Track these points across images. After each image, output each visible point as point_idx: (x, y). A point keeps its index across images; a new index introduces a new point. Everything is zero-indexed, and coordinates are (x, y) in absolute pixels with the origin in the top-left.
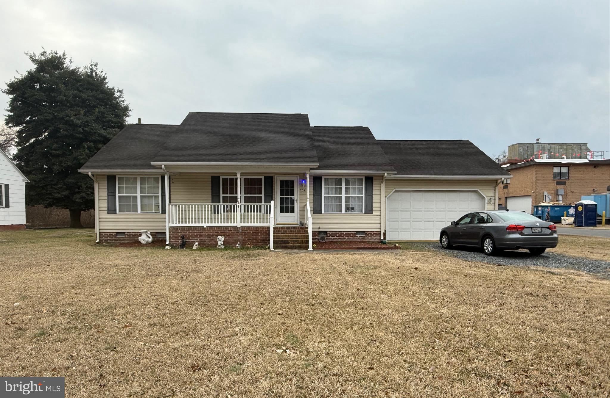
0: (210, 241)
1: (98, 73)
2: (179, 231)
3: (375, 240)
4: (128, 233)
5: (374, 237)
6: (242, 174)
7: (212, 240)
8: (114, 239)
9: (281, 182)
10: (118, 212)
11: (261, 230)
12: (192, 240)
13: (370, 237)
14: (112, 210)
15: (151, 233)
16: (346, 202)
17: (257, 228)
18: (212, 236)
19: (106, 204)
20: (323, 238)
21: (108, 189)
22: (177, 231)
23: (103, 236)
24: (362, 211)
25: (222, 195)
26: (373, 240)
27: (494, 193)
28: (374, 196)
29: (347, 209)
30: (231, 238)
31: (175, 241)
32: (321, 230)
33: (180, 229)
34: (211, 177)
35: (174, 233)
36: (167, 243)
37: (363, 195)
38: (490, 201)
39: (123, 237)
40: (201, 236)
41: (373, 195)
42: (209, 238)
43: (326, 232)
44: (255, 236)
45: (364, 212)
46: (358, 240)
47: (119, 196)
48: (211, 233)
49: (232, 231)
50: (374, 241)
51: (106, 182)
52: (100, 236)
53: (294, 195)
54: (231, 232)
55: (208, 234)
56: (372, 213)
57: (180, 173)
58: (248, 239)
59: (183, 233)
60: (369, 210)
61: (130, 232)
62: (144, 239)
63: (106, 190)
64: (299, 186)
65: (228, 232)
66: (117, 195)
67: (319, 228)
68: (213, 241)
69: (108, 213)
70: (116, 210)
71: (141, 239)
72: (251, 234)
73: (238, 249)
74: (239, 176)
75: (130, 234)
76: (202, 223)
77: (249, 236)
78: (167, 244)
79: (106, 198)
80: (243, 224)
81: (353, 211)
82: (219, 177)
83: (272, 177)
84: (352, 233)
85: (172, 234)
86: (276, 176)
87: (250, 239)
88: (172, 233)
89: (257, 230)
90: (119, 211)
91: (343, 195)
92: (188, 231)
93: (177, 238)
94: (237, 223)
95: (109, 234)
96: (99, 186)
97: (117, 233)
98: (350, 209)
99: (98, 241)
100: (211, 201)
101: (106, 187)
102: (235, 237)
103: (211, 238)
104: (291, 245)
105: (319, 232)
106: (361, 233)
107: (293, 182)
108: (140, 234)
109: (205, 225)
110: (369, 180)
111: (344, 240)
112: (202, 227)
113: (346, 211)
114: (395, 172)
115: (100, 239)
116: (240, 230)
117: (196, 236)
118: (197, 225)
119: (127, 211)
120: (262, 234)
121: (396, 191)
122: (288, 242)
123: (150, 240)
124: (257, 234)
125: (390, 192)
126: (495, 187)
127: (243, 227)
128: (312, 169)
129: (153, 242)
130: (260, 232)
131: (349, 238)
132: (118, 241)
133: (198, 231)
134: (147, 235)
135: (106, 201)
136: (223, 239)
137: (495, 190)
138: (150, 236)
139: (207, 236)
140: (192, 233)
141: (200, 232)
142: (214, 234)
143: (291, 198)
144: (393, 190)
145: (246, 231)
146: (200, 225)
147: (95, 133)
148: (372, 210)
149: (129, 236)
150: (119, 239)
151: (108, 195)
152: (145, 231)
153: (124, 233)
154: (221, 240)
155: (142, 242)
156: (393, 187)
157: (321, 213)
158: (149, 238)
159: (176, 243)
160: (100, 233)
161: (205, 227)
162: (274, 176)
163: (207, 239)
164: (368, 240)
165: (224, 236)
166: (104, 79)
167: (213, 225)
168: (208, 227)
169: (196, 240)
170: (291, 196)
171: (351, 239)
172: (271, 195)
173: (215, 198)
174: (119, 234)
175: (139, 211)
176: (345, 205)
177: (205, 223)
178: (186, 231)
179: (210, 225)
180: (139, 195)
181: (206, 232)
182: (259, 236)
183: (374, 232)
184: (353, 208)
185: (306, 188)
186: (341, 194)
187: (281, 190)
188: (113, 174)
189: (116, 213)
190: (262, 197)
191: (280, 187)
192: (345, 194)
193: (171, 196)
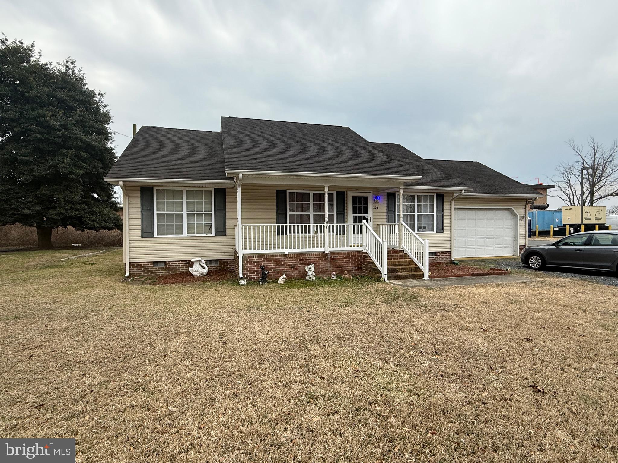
0: (293, 272)
1: (76, 71)
2: (256, 259)
3: (446, 260)
4: (169, 261)
5: (446, 257)
6: (330, 188)
7: (296, 269)
8: (150, 271)
9: (355, 198)
10: (155, 235)
11: (353, 256)
12: (272, 270)
13: (441, 258)
14: (147, 233)
15: (207, 261)
16: (418, 221)
17: (348, 253)
18: (296, 265)
19: (140, 224)
21: (142, 205)
22: (252, 260)
23: (135, 267)
24: (433, 231)
25: (288, 213)
26: (443, 261)
27: (524, 211)
28: (445, 214)
29: (419, 228)
30: (318, 266)
31: (249, 273)
33: (256, 258)
34: (275, 191)
35: (249, 262)
36: (241, 276)
37: (435, 213)
38: (521, 219)
39: (163, 268)
40: (283, 265)
41: (443, 213)
42: (293, 267)
44: (345, 262)
45: (435, 232)
46: (430, 261)
47: (157, 214)
48: (295, 260)
49: (319, 257)
51: (140, 195)
52: (130, 267)
53: (367, 214)
54: (319, 259)
55: (292, 263)
56: (443, 232)
58: (338, 267)
59: (260, 262)
60: (441, 230)
61: (173, 261)
62: (197, 270)
63: (140, 206)
64: (372, 203)
65: (314, 259)
66: (155, 212)
68: (297, 271)
69: (142, 237)
70: (153, 232)
71: (192, 270)
72: (342, 261)
74: (327, 190)
75: (172, 264)
76: (283, 248)
77: (339, 263)
78: (241, 278)
79: (140, 217)
80: (332, 249)
81: (425, 230)
82: (286, 191)
83: (344, 192)
85: (245, 265)
86: (348, 191)
87: (340, 267)
88: (246, 262)
89: (348, 256)
90: (158, 234)
91: (416, 213)
92: (266, 259)
93: (252, 269)
94: (324, 247)
95: (143, 265)
96: (129, 200)
98: (422, 228)
99: (127, 274)
100: (275, 220)
101: (140, 202)
102: (323, 265)
103: (294, 267)
106: (431, 254)
107: (366, 199)
108: (191, 264)
109: (287, 251)
110: (441, 197)
112: (284, 255)
113: (418, 231)
114: (472, 189)
115: (130, 272)
116: (329, 257)
117: (276, 265)
118: (277, 251)
119: (168, 234)
120: (354, 260)
123: (206, 271)
124: (347, 260)
126: (525, 206)
127: (332, 253)
128: (406, 184)
129: (209, 273)
130: (351, 258)
132: (156, 273)
133: (279, 258)
134: (200, 265)
135: (140, 220)
136: (313, 268)
137: (525, 208)
138: (205, 265)
139: (290, 265)
140: (271, 261)
141: (282, 261)
142: (298, 262)
143: (364, 216)
145: (335, 257)
146: (280, 251)
147: (76, 138)
148: (443, 229)
149: (171, 266)
150: (157, 271)
151: (141, 213)
152: (200, 259)
153: (165, 262)
154: (311, 270)
155: (195, 273)
158: (204, 268)
159: (252, 276)
160: (130, 263)
161: (287, 253)
162: (347, 191)
163: (290, 269)
164: (439, 261)
165: (314, 264)
166: (82, 79)
167: (296, 250)
168: (292, 255)
169: (276, 270)
170: (364, 214)
172: (343, 213)
173: (281, 217)
174: (156, 264)
175: (185, 234)
176: (418, 223)
177: (287, 248)
178: (264, 259)
179: (293, 250)
180: (185, 213)
181: (289, 261)
182: (351, 262)
183: (444, 252)
184: (425, 228)
185: (379, 205)
186: (414, 212)
187: (353, 207)
188: (151, 185)
189: (153, 237)
190: (333, 215)
191: (353, 204)
192: (418, 212)
193: (227, 214)
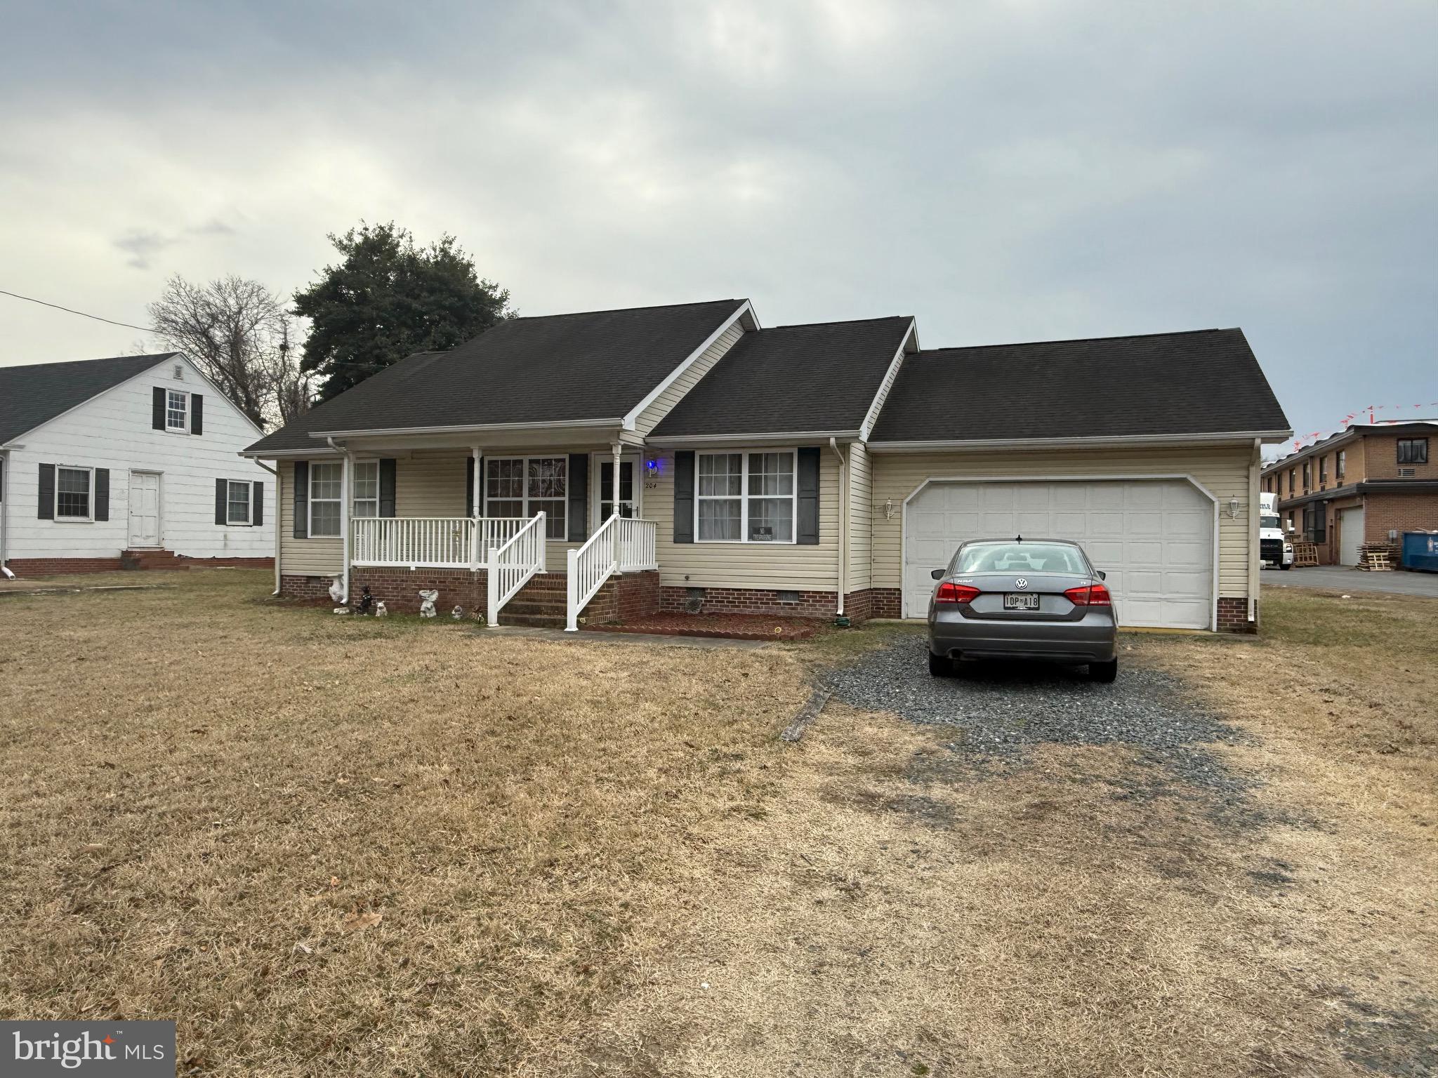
2: (367, 576)
3: (823, 614)
5: (823, 606)
6: (484, 452)
8: (303, 590)
9: (605, 467)
10: (309, 535)
12: (389, 596)
13: (811, 605)
14: (300, 531)
16: (750, 514)
19: (292, 518)
20: (694, 605)
21: (295, 488)
22: (363, 576)
23: (288, 583)
24: (790, 538)
25: (486, 499)
26: (818, 615)
28: (822, 498)
29: (754, 532)
30: (458, 595)
31: (359, 599)
32: (691, 584)
35: (359, 580)
36: (344, 601)
37: (794, 496)
38: (1229, 511)
39: (318, 587)
40: (404, 589)
41: (819, 495)
43: (704, 589)
45: (794, 541)
46: (782, 613)
47: (312, 502)
48: (422, 582)
49: (460, 579)
50: (821, 616)
51: (293, 474)
52: (280, 583)
53: (631, 498)
54: (459, 583)
55: (417, 585)
56: (817, 543)
57: (414, 452)
60: (810, 536)
61: (324, 577)
63: (292, 490)
64: (642, 476)
65: (452, 583)
66: (310, 500)
67: (687, 578)
69: (295, 537)
70: (306, 531)
71: (332, 591)
73: (455, 622)
74: (476, 455)
76: (407, 560)
79: (292, 507)
81: (768, 536)
83: (586, 455)
84: (765, 595)
85: (354, 584)
86: (593, 453)
88: (354, 580)
90: (312, 533)
91: (745, 497)
92: (381, 577)
94: (470, 561)
95: (296, 580)
96: (282, 483)
97: (309, 578)
98: (762, 531)
99: (276, 592)
100: (465, 513)
101: (293, 485)
102: (466, 595)
104: (546, 617)
105: (687, 588)
106: (789, 595)
107: (630, 466)
108: (329, 581)
109: (413, 565)
110: (807, 456)
111: (747, 611)
112: (407, 570)
113: (750, 537)
115: (281, 588)
116: (476, 579)
117: (396, 589)
118: (399, 564)
119: (324, 534)
121: (933, 485)
122: (537, 610)
125: (916, 487)
127: (480, 572)
131: (758, 608)
132: (310, 593)
133: (399, 577)
134: (340, 583)
135: (292, 512)
136: (435, 597)
139: (414, 589)
140: (389, 581)
141: (402, 581)
143: (625, 504)
144: (923, 481)
146: (404, 564)
148: (817, 535)
149: (327, 584)
150: (311, 590)
151: (295, 502)
153: (319, 577)
154: (430, 598)
155: (333, 597)
156: (922, 474)
157: (692, 542)
160: (281, 576)
161: (412, 569)
162: (590, 454)
163: (414, 597)
164: (806, 613)
165: (439, 590)
167: (427, 564)
168: (419, 571)
169: (395, 596)
170: (624, 499)
171: (763, 609)
172: (583, 497)
176: (750, 521)
177: (413, 559)
179: (422, 564)
181: (414, 581)
183: (821, 592)
184: (768, 531)
185: (659, 480)
186: (739, 493)
187: (603, 485)
188: (304, 459)
189: (306, 538)
190: (564, 502)
191: (603, 480)
192: (750, 494)
193: (397, 502)
